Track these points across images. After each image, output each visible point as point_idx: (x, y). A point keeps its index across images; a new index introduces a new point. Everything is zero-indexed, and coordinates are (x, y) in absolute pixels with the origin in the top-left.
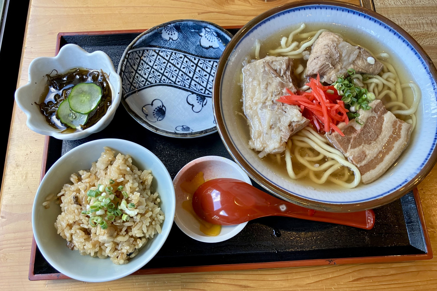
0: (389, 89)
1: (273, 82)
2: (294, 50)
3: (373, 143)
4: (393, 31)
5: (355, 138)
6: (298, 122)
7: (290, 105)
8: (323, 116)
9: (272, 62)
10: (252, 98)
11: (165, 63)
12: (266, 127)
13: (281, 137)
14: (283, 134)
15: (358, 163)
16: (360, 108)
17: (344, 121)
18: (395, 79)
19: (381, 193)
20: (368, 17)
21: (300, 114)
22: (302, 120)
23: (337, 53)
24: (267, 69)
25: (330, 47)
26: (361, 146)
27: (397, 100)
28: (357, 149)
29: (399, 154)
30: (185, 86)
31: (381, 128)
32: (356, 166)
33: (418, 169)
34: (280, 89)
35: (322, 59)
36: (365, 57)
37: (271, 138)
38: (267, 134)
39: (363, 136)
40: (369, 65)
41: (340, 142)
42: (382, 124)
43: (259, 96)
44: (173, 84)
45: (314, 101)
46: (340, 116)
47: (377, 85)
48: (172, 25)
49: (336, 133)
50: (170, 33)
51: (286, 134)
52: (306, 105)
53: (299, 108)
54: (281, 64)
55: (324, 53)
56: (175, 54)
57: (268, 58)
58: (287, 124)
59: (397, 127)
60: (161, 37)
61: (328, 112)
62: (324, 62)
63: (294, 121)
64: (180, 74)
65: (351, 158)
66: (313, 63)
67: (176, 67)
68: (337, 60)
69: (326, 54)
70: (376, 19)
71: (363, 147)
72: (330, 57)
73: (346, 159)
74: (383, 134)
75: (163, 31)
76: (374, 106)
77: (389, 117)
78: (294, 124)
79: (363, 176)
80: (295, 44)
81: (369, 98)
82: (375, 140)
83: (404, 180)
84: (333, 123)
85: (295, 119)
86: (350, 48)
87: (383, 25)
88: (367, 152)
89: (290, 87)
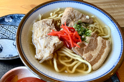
0: (97, 29)
1: (46, 28)
2: (56, 17)
3: (95, 50)
4: (95, 8)
5: (86, 49)
6: (58, 43)
7: (54, 36)
8: (69, 40)
9: (46, 21)
10: (36, 35)
11: (5, 30)
12: (43, 47)
13: (50, 51)
14: (51, 49)
15: (89, 60)
16: (86, 36)
17: (79, 41)
18: (99, 25)
19: (103, 74)
20: (84, 4)
21: (58, 40)
22: (60, 42)
23: (73, 14)
24: (43, 24)
25: (70, 12)
26: (89, 52)
27: (102, 33)
28: (87, 54)
29: (107, 54)
30: (13, 38)
31: (97, 43)
32: (89, 62)
33: (118, 60)
34: (49, 31)
35: (67, 17)
36: (85, 16)
37: (45, 52)
38: (43, 50)
39: (89, 47)
40: (87, 19)
41: (79, 51)
42: (97, 42)
43: (40, 34)
44: (8, 38)
45: (65, 34)
46: (77, 39)
47: (92, 28)
48: (9, 16)
49: (76, 47)
50: (9, 19)
51: (52, 49)
52: (61, 35)
53: (58, 37)
54: (50, 21)
55: (67, 14)
56: (10, 27)
57: (44, 20)
58: (53, 44)
59: (104, 42)
60: (4, 21)
61: (72, 37)
62: (68, 18)
63: (56, 43)
64: (11, 34)
65: (85, 58)
66: (63, 20)
67: (10, 31)
68: (73, 17)
69: (68, 15)
70: (87, 4)
71: (90, 52)
72: (70, 16)
73: (83, 59)
74: (98, 46)
75: (5, 18)
76: (92, 35)
77: (99, 39)
78: (56, 44)
79: (92, 67)
80: (56, 15)
81: (89, 32)
82: (95, 49)
83: (113, 66)
84: (75, 42)
85: (56, 42)
86: (78, 13)
87: (90, 6)
88: (93, 55)
89: (54, 29)
